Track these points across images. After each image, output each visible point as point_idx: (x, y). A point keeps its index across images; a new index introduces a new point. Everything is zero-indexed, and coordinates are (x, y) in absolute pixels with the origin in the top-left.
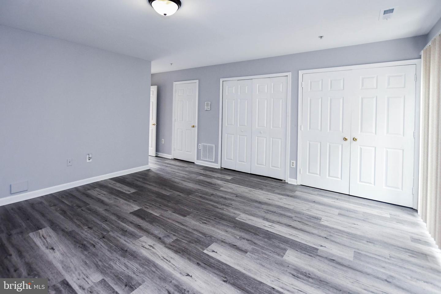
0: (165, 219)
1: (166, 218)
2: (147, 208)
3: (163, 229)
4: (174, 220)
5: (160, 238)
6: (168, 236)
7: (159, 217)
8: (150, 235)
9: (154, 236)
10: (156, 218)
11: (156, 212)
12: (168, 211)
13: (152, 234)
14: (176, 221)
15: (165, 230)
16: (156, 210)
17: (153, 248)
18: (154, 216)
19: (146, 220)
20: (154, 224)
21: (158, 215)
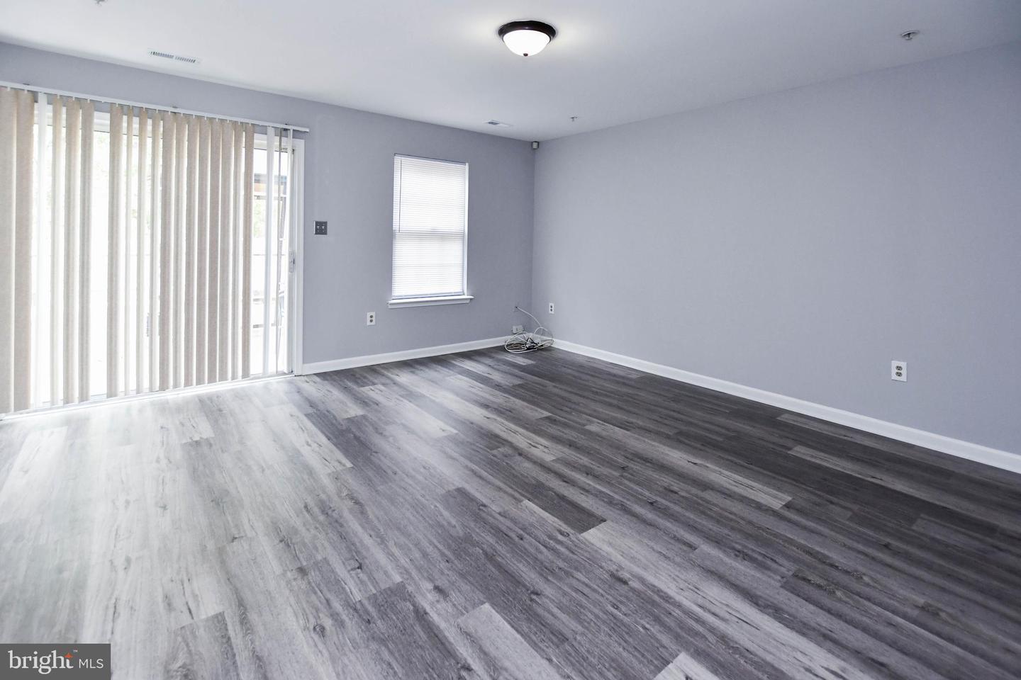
0: (510, 491)
1: (505, 492)
2: (562, 533)
3: (514, 469)
4: (489, 483)
5: (520, 454)
6: (506, 456)
7: (523, 496)
8: (539, 461)
9: (532, 459)
10: (532, 494)
11: (532, 513)
12: (500, 514)
13: (535, 463)
14: (486, 480)
15: (511, 466)
16: (532, 520)
17: (530, 444)
18: (536, 500)
19: (555, 493)
20: (534, 482)
21: (526, 502)
